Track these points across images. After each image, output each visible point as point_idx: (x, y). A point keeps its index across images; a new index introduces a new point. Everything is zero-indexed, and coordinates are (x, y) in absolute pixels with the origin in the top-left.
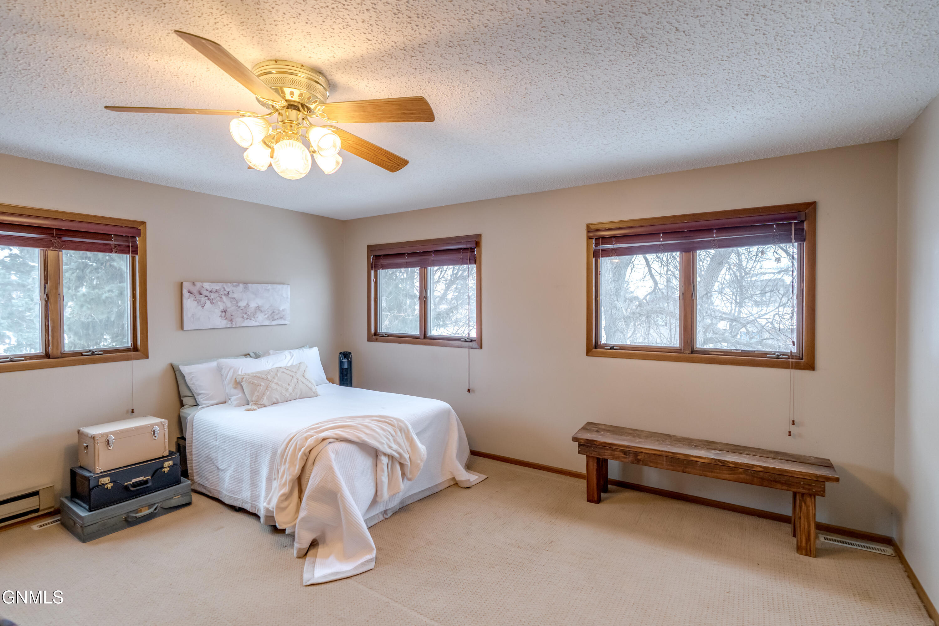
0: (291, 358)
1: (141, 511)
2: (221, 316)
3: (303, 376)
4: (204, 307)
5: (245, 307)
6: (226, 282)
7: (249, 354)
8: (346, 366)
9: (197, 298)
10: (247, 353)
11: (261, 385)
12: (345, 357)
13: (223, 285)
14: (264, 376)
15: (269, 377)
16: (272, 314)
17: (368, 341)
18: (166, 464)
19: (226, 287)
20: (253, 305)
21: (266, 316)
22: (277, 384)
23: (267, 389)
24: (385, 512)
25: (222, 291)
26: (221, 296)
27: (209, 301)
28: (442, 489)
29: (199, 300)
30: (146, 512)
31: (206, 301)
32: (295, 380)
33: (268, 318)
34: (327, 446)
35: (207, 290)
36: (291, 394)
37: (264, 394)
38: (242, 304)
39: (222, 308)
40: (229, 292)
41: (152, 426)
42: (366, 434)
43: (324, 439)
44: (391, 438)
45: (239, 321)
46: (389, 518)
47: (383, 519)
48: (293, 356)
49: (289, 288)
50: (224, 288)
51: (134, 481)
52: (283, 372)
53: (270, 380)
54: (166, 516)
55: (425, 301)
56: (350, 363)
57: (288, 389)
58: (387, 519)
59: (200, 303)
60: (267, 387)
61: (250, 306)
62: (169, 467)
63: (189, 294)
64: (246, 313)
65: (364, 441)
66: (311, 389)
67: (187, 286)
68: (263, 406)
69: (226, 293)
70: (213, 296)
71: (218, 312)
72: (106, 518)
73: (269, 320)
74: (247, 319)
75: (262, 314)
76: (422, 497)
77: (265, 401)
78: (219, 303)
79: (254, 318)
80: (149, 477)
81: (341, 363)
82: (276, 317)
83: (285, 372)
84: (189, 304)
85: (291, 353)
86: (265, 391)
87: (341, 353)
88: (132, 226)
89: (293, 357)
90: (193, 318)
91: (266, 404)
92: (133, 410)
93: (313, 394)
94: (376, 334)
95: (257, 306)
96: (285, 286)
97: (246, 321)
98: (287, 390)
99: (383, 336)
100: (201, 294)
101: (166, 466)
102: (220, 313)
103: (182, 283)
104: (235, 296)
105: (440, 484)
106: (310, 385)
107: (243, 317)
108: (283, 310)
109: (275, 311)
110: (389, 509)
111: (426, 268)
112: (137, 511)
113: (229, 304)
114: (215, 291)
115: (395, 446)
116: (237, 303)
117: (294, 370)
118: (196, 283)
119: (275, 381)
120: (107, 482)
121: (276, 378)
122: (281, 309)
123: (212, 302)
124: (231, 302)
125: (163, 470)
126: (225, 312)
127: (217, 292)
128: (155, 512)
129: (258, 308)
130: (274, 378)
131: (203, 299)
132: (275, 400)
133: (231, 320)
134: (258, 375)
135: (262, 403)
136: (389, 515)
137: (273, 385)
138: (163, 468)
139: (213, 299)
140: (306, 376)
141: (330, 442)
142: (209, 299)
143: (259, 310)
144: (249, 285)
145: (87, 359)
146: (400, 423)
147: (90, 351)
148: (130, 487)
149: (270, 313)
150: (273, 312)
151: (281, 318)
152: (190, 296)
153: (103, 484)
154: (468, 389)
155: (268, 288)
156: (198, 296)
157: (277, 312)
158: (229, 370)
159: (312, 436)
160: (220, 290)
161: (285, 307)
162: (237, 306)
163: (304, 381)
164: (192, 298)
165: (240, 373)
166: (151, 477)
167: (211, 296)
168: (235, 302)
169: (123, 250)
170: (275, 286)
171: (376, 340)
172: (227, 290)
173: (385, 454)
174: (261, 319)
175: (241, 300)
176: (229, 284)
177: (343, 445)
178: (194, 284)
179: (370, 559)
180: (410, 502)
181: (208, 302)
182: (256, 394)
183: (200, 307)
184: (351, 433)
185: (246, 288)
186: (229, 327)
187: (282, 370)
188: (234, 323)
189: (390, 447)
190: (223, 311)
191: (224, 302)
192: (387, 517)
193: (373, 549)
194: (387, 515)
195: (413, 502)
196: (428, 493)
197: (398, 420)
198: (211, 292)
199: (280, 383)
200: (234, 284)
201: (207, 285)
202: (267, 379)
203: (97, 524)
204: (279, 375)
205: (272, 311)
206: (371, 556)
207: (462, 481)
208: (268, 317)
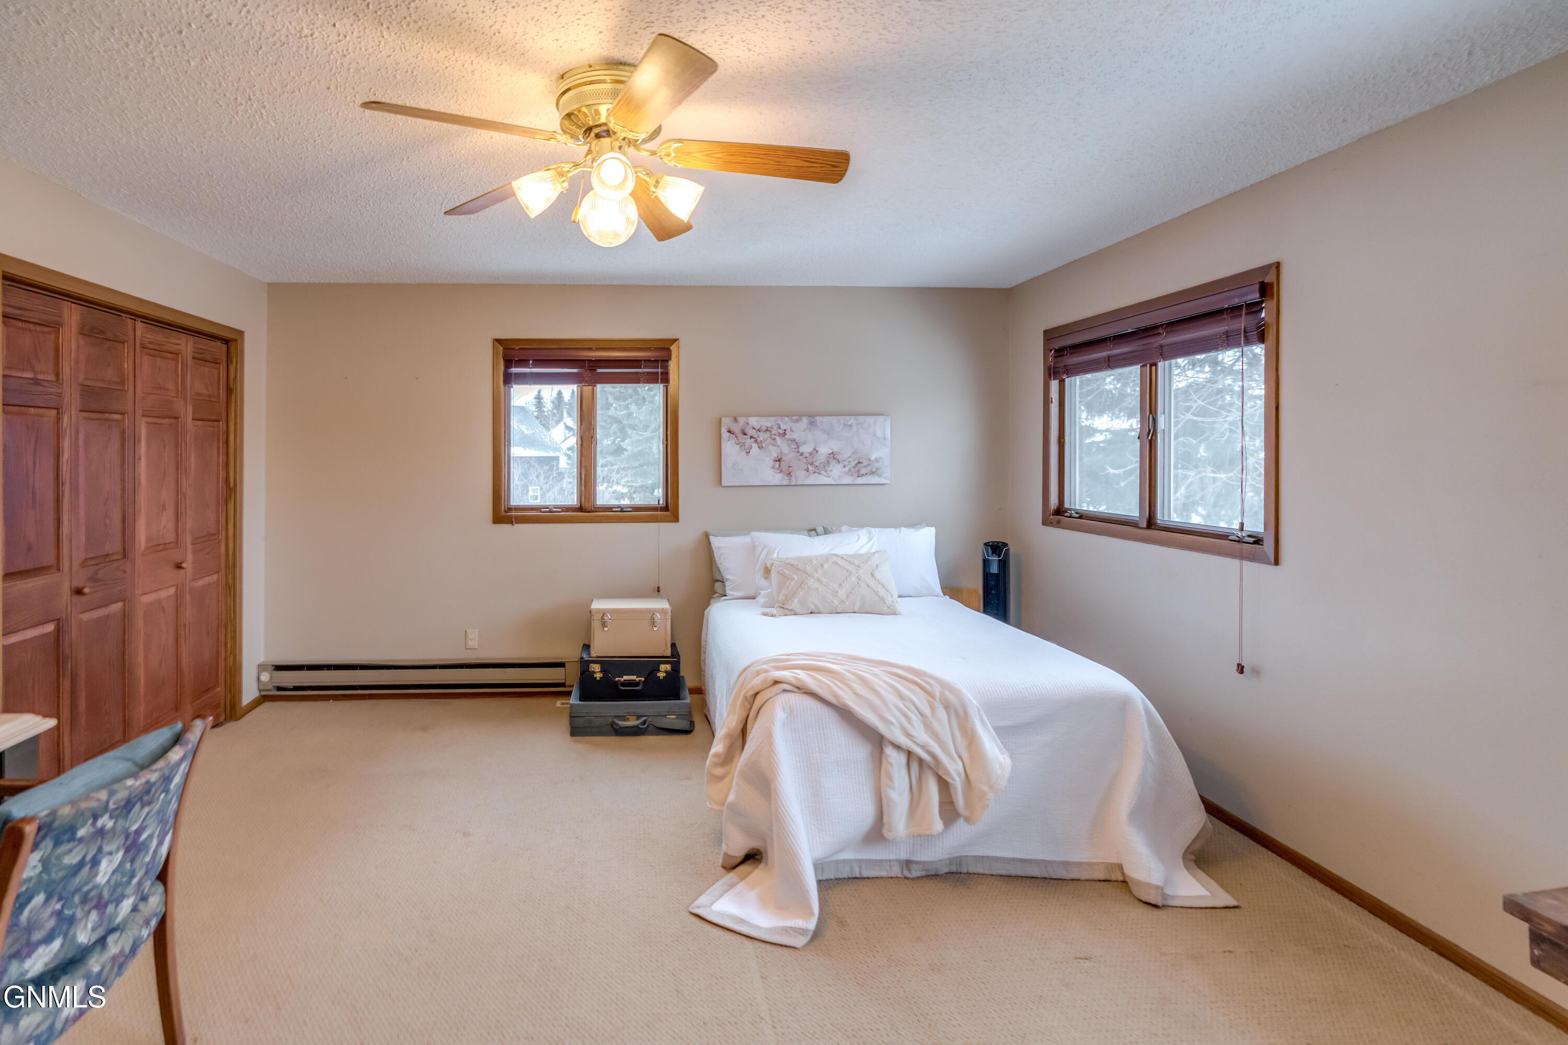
0: (870, 541)
1: (628, 720)
2: (773, 467)
3: (872, 575)
4: (749, 453)
5: (811, 454)
6: (781, 415)
7: (815, 530)
8: (994, 569)
9: (740, 441)
10: (811, 527)
11: (792, 579)
12: (994, 552)
13: (776, 420)
14: (801, 566)
15: (808, 568)
16: (856, 465)
17: (1044, 524)
18: (663, 667)
19: (780, 423)
20: (824, 450)
21: (846, 469)
22: (819, 580)
23: (800, 586)
24: (908, 863)
25: (775, 428)
26: (773, 436)
27: (756, 444)
28: (1083, 877)
29: (743, 443)
30: (632, 722)
31: (753, 445)
32: (854, 579)
33: (849, 473)
34: (779, 696)
35: (754, 428)
36: (842, 601)
37: (795, 593)
38: (806, 449)
39: (775, 455)
40: (785, 430)
41: (653, 612)
42: (856, 694)
43: (776, 682)
44: (915, 718)
45: (800, 476)
46: (913, 879)
47: (900, 875)
48: (871, 539)
49: (888, 423)
50: (778, 424)
51: (626, 678)
52: (836, 563)
53: (809, 573)
54: (655, 737)
55: (1150, 441)
56: (1004, 565)
57: (837, 592)
58: (908, 879)
59: (743, 447)
60: (802, 584)
61: (819, 453)
62: (666, 672)
63: (729, 434)
64: (812, 464)
65: (845, 705)
66: (882, 599)
67: (727, 422)
68: (793, 613)
69: (781, 432)
70: (762, 436)
71: (769, 461)
72: (592, 715)
73: (852, 475)
74: (814, 472)
75: (840, 466)
76: (1013, 873)
77: (795, 604)
78: (771, 447)
79: (826, 471)
80: (643, 679)
81: (986, 563)
82: (863, 471)
83: (839, 562)
84: (730, 448)
85: (870, 532)
86: (797, 589)
87: (986, 544)
88: (663, 347)
89: (872, 542)
90: (735, 469)
91: (798, 611)
92: (658, 588)
93: (886, 608)
94: (1060, 511)
95: (831, 452)
96: (881, 418)
97: (813, 476)
98: (835, 593)
99: (1071, 517)
100: (745, 434)
101: (663, 670)
102: (772, 463)
103: (721, 419)
104: (795, 436)
105: (1079, 864)
106: (882, 592)
107: (807, 470)
108: (877, 460)
109: (861, 461)
110: (916, 862)
111: (1155, 365)
112: (624, 718)
113: (785, 449)
114: (764, 429)
115: (922, 735)
116: (798, 447)
117: (856, 563)
118: (738, 418)
119: (817, 575)
120: (597, 670)
121: (820, 571)
122: (873, 458)
123: (760, 445)
124: (789, 445)
125: (658, 674)
126: (779, 461)
127: (767, 430)
128: (640, 726)
129: (833, 456)
130: (816, 570)
131: (748, 442)
132: (813, 607)
133: (789, 474)
134: (792, 562)
135: (790, 608)
136: (915, 874)
137: (811, 582)
138: (659, 671)
139: (761, 442)
140: (877, 575)
141: (785, 691)
142: (756, 441)
143: (834, 458)
144: (818, 418)
145: (615, 516)
146: (947, 693)
147: (619, 507)
148: (619, 684)
149: (853, 464)
150: (859, 463)
151: (872, 473)
152: (730, 436)
153: (593, 672)
154: (1239, 665)
155: (849, 423)
156: (740, 436)
157: (866, 463)
158: (763, 550)
159: (766, 671)
160: (772, 428)
161: (880, 453)
162: (798, 452)
163: (872, 583)
164: (733, 441)
165: (775, 556)
166: (645, 679)
167: (759, 437)
168: (795, 446)
169: (652, 379)
170: (862, 418)
171: (1058, 525)
172: (783, 427)
173: (898, 747)
174: (837, 473)
175: (805, 443)
176: (786, 418)
177: (807, 701)
178: (736, 420)
179: (800, 929)
180: (981, 871)
181: (755, 446)
182: (783, 591)
183: (744, 453)
184: (825, 683)
185: (812, 423)
186: (785, 484)
187: (834, 559)
188: (793, 479)
189: (909, 735)
190: (776, 459)
191: (778, 446)
192: (909, 875)
193: (812, 914)
194: (909, 870)
195: (987, 872)
196: (1035, 872)
197: (943, 684)
198: (759, 430)
199: (824, 580)
200: (794, 418)
201: (753, 421)
202: (805, 571)
203: (583, 719)
204: (826, 566)
205: (857, 461)
206: (805, 923)
207: (1139, 883)
208: (850, 470)
